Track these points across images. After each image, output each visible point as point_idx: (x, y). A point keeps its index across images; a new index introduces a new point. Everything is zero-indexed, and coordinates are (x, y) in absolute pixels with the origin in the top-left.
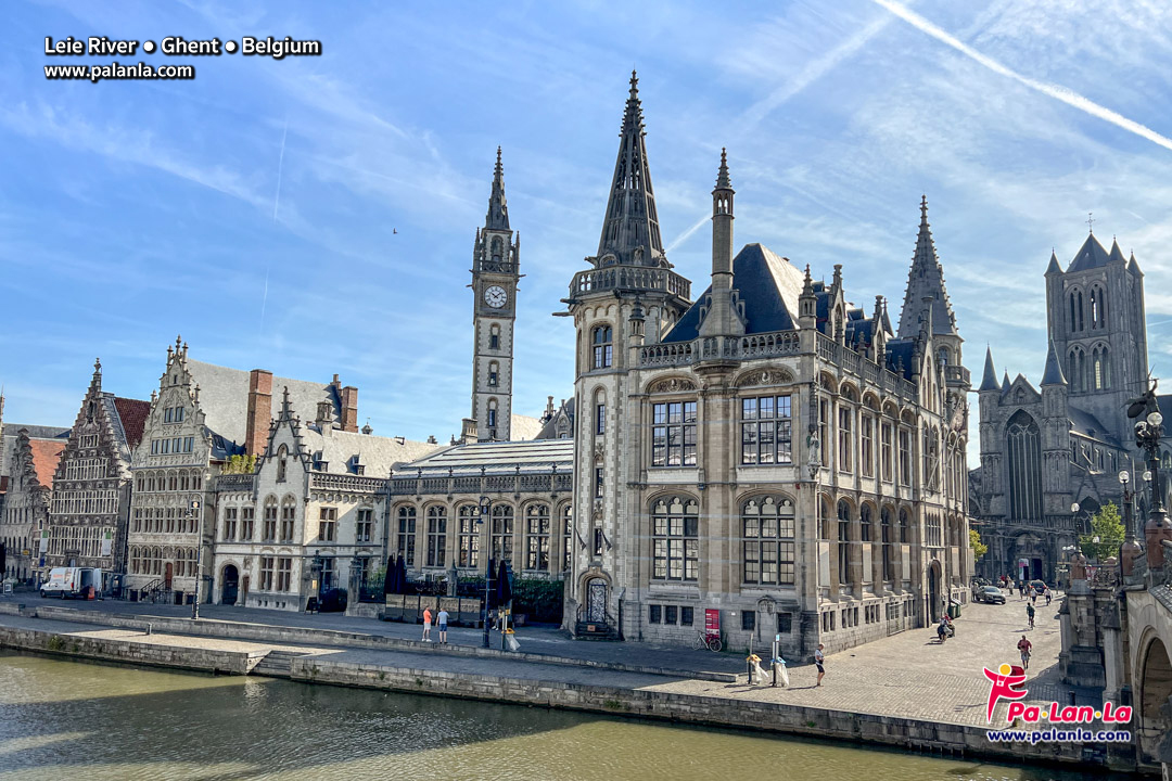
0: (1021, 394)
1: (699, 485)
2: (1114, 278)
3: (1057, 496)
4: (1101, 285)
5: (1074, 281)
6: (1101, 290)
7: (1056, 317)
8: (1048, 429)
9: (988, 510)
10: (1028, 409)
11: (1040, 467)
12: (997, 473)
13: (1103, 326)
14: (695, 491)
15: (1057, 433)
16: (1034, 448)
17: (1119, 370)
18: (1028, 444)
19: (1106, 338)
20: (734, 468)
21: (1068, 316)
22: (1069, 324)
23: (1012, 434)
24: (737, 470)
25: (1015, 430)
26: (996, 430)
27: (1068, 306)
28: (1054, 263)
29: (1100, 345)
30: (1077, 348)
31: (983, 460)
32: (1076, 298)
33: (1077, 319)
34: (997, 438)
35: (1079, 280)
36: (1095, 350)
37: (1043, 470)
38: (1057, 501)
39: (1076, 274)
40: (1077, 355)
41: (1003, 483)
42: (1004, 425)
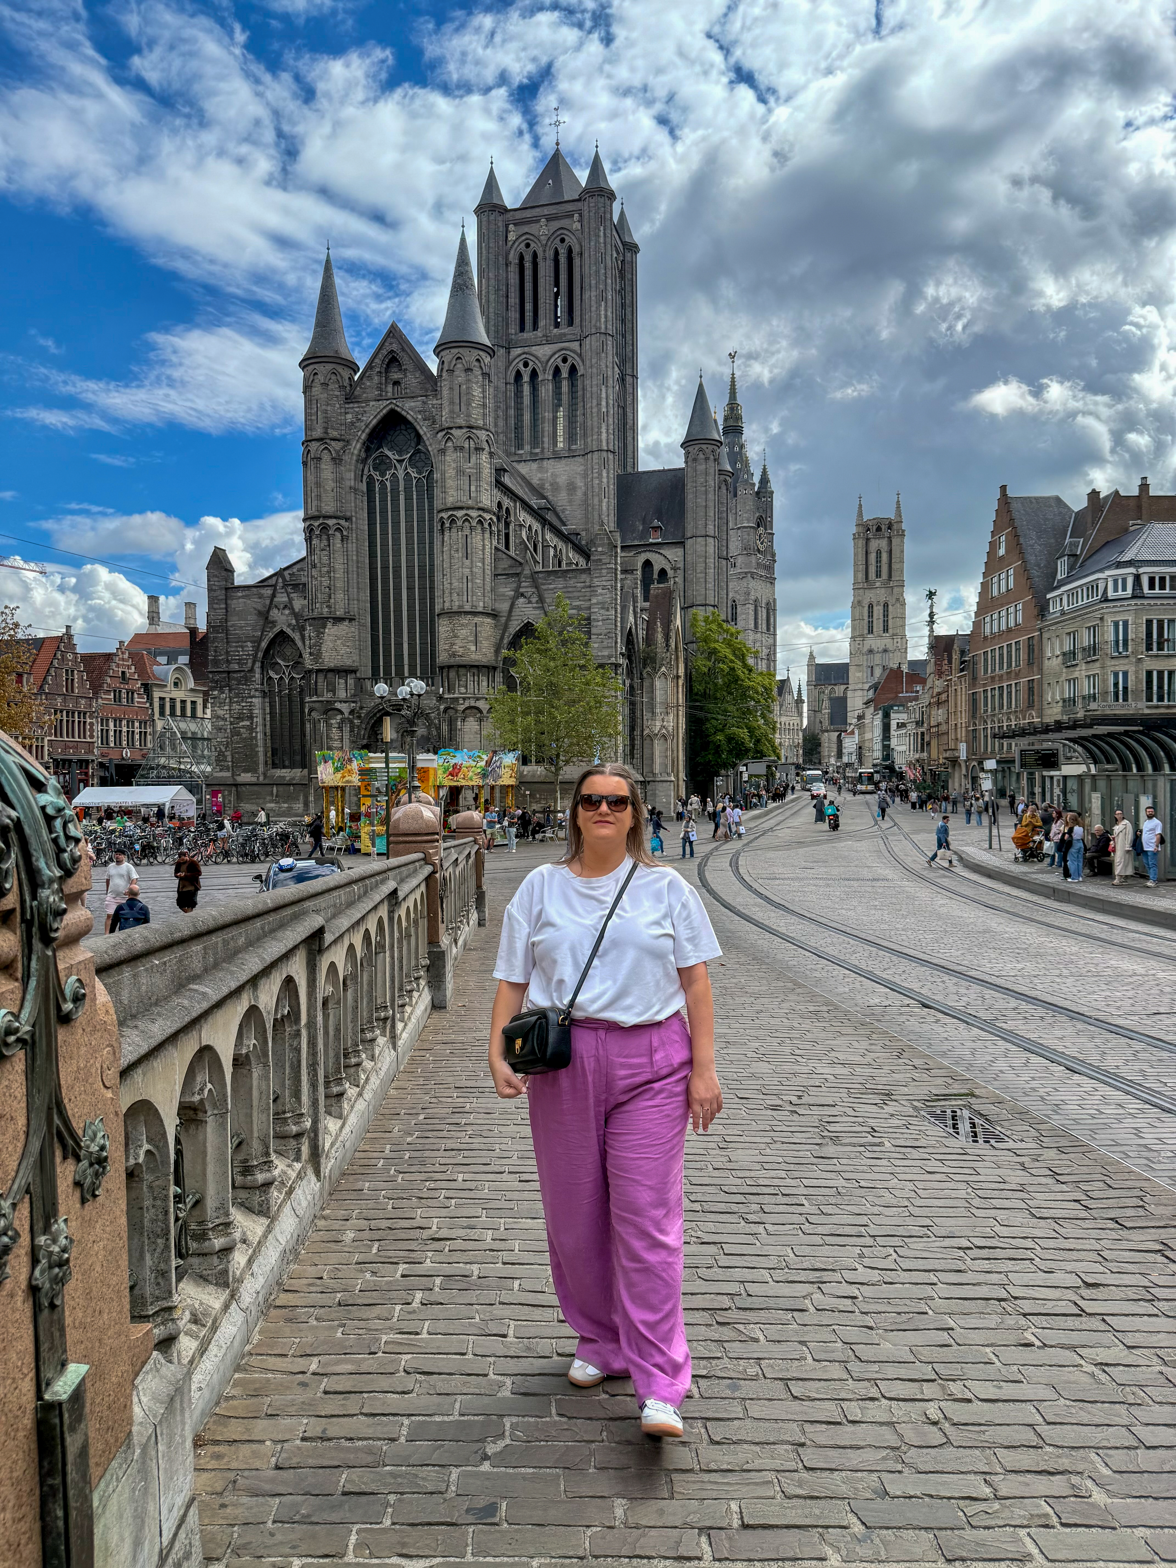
0: (395, 376)
2: (593, 225)
3: (464, 620)
4: (571, 240)
5: (526, 229)
6: (570, 251)
7: (492, 297)
8: (451, 457)
9: (317, 656)
10: (410, 409)
11: (431, 555)
12: (339, 567)
13: (571, 323)
15: (469, 468)
16: (420, 509)
17: (595, 410)
18: (409, 498)
19: (575, 346)
21: (514, 300)
22: (514, 315)
23: (377, 476)
25: (382, 465)
26: (337, 460)
27: (514, 279)
28: (491, 184)
29: (565, 360)
30: (526, 365)
31: (309, 533)
32: (528, 265)
33: (529, 306)
34: (339, 480)
35: (532, 229)
36: (557, 371)
37: (437, 562)
38: (463, 633)
39: (528, 214)
40: (526, 378)
41: (354, 591)
42: (356, 447)
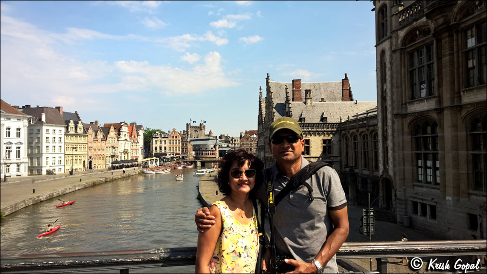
1: (436, 110)
14: (435, 115)
20: (459, 93)
24: (462, 93)
